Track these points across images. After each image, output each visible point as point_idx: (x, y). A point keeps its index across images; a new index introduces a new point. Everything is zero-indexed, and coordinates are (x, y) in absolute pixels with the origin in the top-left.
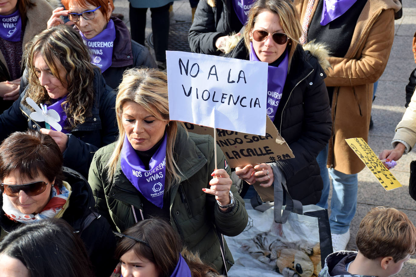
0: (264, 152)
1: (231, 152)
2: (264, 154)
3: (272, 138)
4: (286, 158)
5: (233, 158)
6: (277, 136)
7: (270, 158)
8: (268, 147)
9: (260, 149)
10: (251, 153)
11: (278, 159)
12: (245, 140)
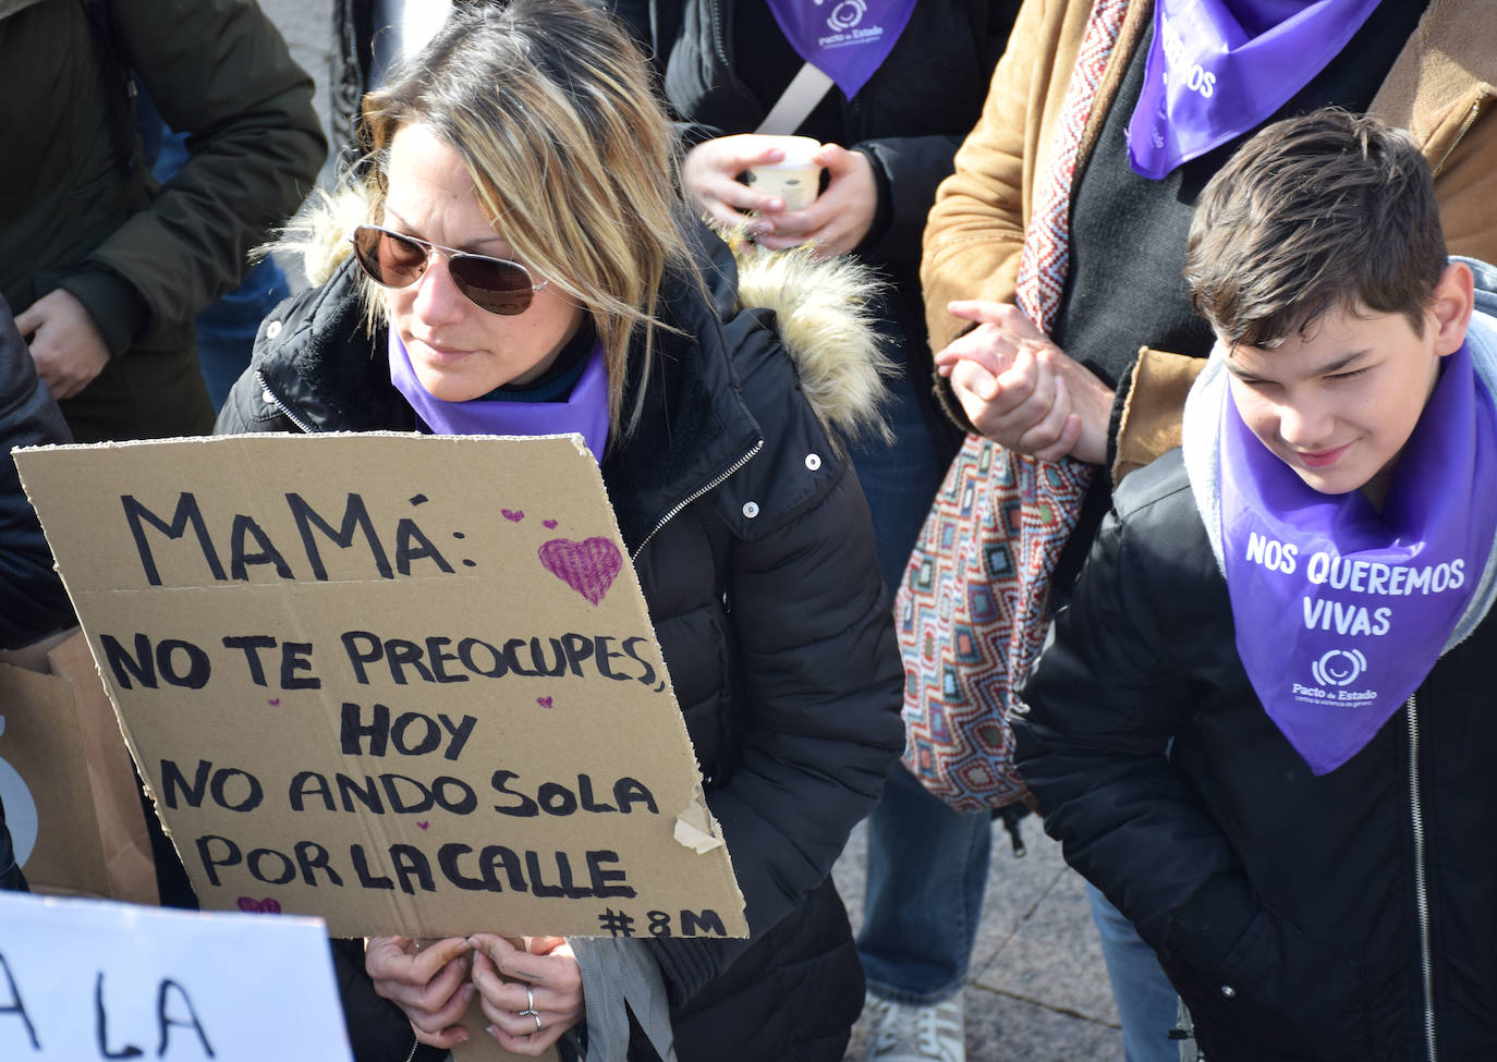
0: (582, 878)
1: (385, 846)
2: (579, 893)
3: (653, 808)
4: (699, 932)
5: (385, 883)
6: (688, 806)
7: (602, 918)
8: (611, 856)
9: (561, 858)
10: (501, 874)
11: (651, 928)
12: (488, 797)
